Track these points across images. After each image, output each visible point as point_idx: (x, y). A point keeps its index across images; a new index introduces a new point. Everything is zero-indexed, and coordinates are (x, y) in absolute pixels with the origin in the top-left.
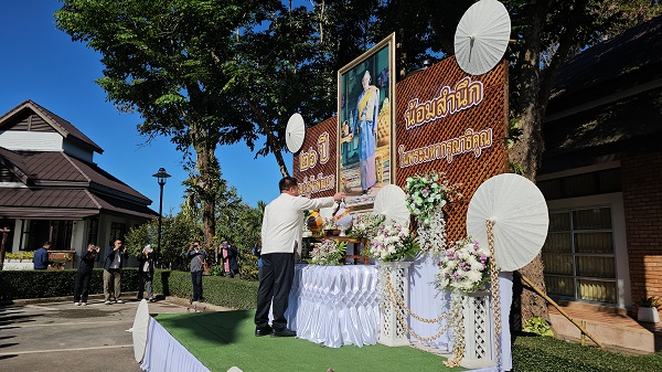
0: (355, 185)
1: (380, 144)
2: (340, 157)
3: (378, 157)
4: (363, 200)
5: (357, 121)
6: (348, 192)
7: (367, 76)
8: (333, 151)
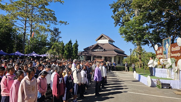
0: (165, 57)
1: (169, 52)
2: (163, 53)
3: (168, 54)
4: (166, 60)
5: (166, 48)
6: (164, 58)
7: (167, 42)
8: (162, 52)
